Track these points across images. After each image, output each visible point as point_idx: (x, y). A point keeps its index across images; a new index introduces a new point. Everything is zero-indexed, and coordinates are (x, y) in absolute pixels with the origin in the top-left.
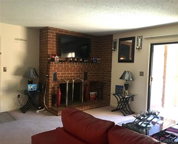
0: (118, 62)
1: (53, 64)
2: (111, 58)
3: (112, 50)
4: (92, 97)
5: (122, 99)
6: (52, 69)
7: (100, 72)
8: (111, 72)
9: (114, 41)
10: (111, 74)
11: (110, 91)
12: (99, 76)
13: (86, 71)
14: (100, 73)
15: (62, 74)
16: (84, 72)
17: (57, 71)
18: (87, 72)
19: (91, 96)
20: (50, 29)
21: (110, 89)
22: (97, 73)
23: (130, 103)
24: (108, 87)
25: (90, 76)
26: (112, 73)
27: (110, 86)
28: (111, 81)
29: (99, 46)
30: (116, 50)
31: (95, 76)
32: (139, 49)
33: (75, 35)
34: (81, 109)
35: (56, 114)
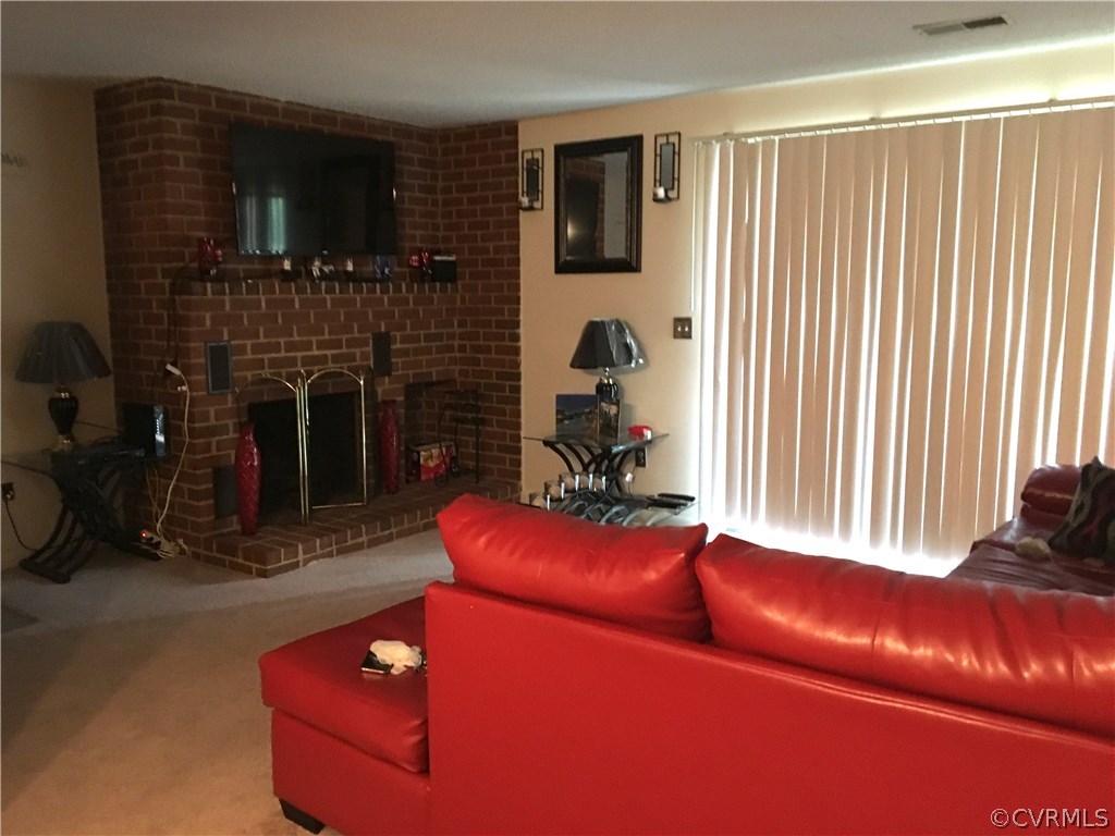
0: (557, 272)
1: (205, 293)
2: (516, 249)
3: (520, 207)
4: (431, 464)
5: (590, 463)
6: (201, 322)
7: (457, 330)
8: (518, 327)
9: (528, 156)
10: (516, 338)
11: (518, 426)
12: (450, 349)
13: (383, 330)
14: (451, 336)
15: (256, 349)
16: (374, 334)
17: (232, 336)
18: (387, 333)
19: (426, 460)
20: (168, 94)
21: (518, 414)
22: (439, 337)
23: (629, 477)
24: (508, 408)
25: (405, 353)
26: (522, 331)
27: (518, 401)
28: (519, 374)
29: (440, 184)
30: (537, 205)
31: (428, 351)
32: (668, 199)
33: (311, 125)
34: (383, 530)
35: (255, 566)
